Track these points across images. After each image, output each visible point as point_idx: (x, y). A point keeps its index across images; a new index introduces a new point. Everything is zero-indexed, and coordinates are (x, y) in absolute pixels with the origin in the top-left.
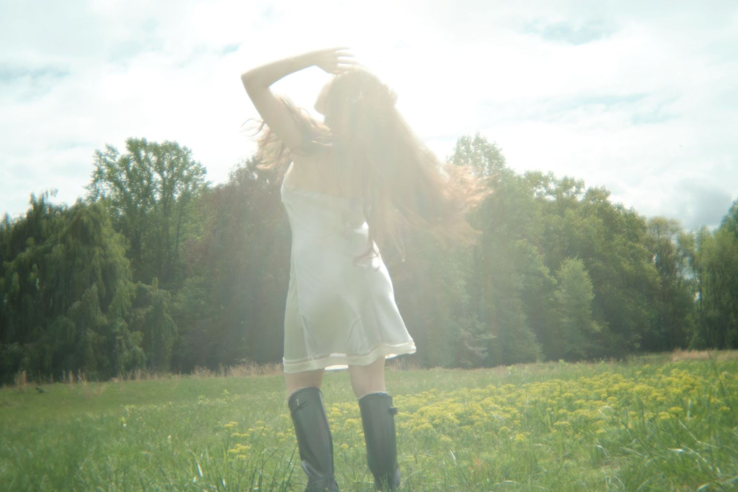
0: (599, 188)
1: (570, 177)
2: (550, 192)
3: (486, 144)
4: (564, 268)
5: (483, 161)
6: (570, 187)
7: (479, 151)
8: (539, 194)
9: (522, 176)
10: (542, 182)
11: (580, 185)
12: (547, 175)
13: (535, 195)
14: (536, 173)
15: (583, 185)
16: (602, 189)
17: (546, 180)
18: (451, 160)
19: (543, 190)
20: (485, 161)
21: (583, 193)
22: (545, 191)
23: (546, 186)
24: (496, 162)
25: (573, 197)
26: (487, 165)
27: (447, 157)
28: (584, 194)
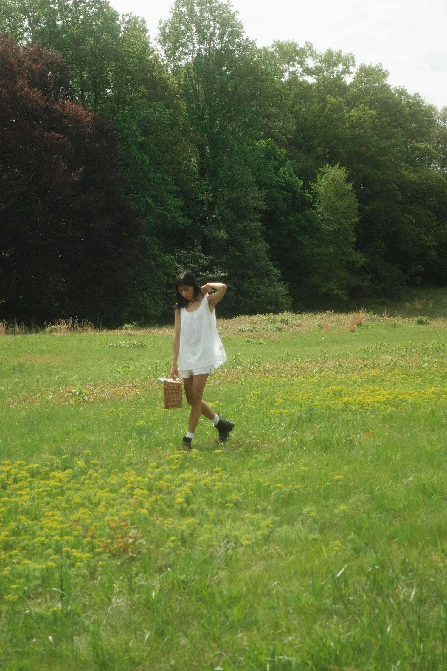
0: (374, 65)
1: (335, 50)
2: (308, 72)
3: (217, 5)
4: (321, 180)
5: (212, 29)
6: (336, 65)
7: (206, 14)
8: (294, 73)
9: (269, 47)
10: (297, 58)
11: (349, 62)
12: (303, 47)
13: (287, 76)
14: (289, 45)
15: (354, 62)
16: (378, 67)
17: (301, 53)
18: (166, 26)
19: (299, 68)
20: (215, 28)
21: (352, 73)
22: (301, 70)
23: (301, 63)
24: (230, 29)
25: (339, 78)
26: (217, 35)
27: (160, 22)
28: (354, 74)
